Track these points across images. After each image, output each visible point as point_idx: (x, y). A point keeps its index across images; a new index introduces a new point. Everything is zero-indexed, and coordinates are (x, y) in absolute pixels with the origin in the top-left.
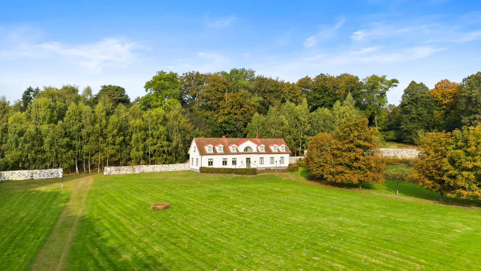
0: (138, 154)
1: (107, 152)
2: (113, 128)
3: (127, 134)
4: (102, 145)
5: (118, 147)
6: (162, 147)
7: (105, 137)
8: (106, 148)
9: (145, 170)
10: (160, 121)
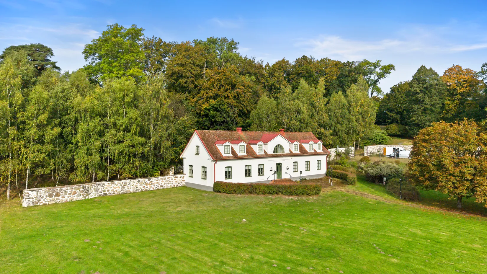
0: (90, 161)
1: (26, 158)
2: (39, 110)
3: (67, 124)
4: (16, 145)
5: (49, 147)
6: (133, 146)
7: (21, 127)
8: (23, 150)
9: (108, 191)
10: (128, 99)
